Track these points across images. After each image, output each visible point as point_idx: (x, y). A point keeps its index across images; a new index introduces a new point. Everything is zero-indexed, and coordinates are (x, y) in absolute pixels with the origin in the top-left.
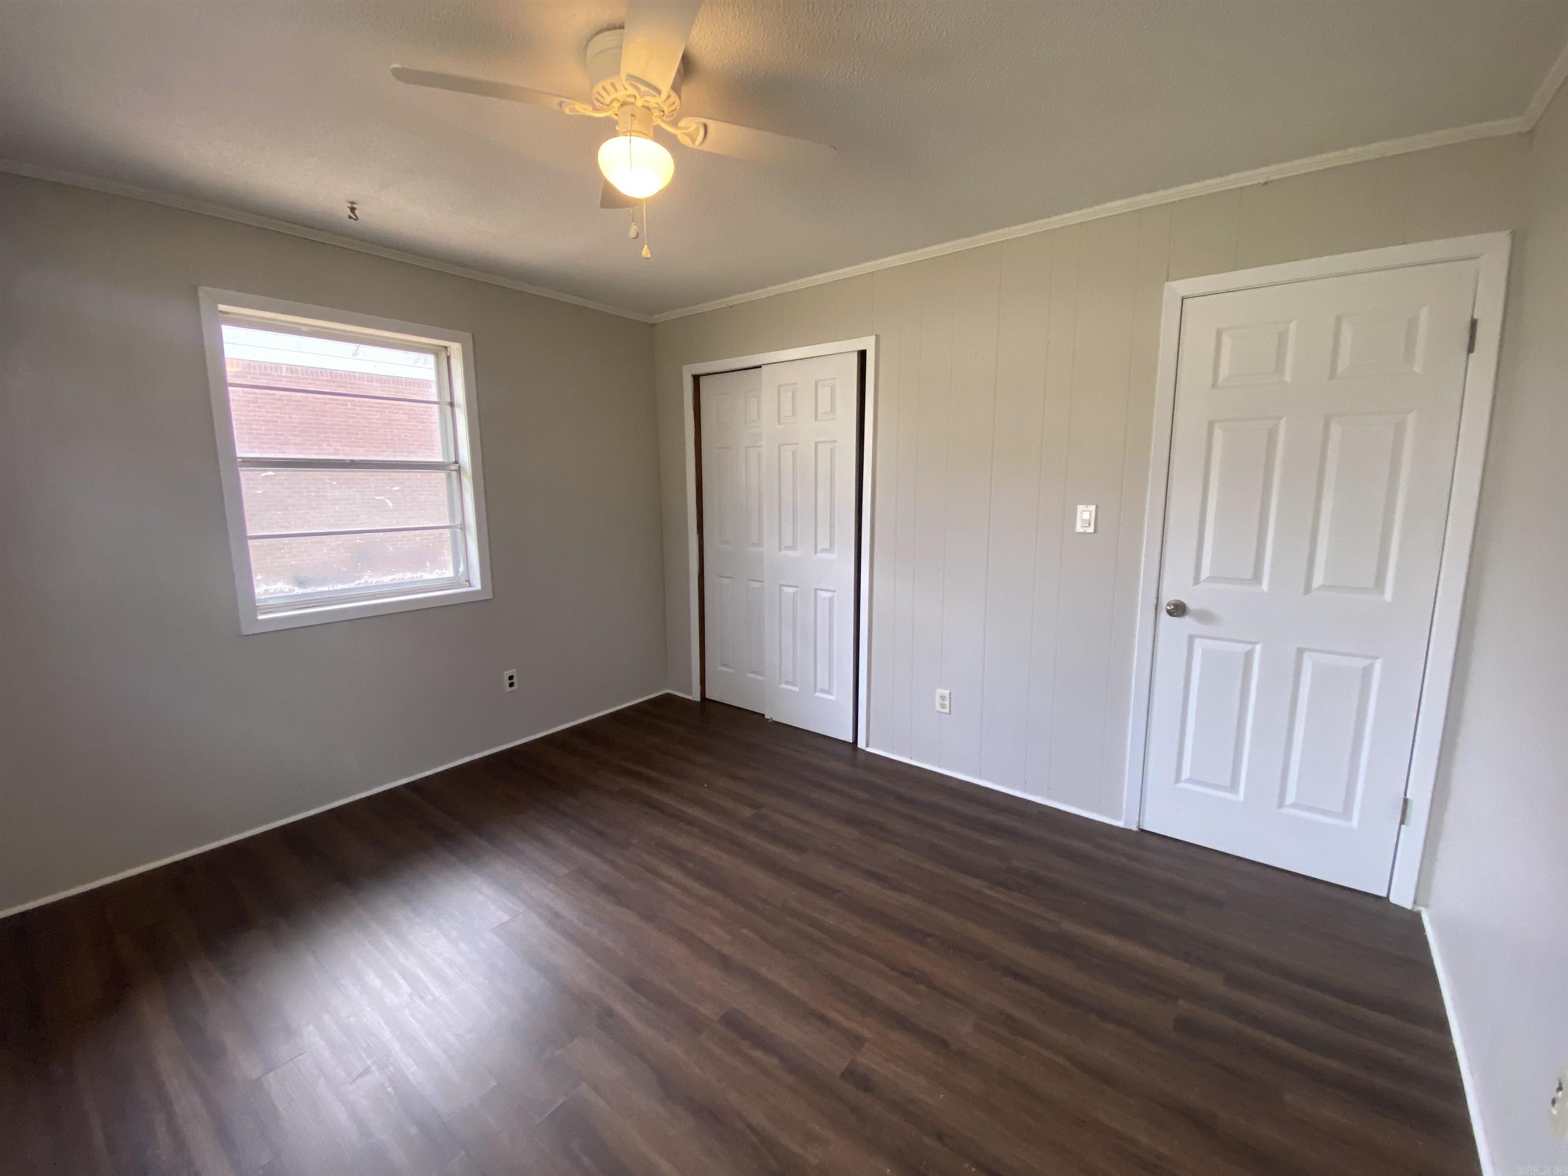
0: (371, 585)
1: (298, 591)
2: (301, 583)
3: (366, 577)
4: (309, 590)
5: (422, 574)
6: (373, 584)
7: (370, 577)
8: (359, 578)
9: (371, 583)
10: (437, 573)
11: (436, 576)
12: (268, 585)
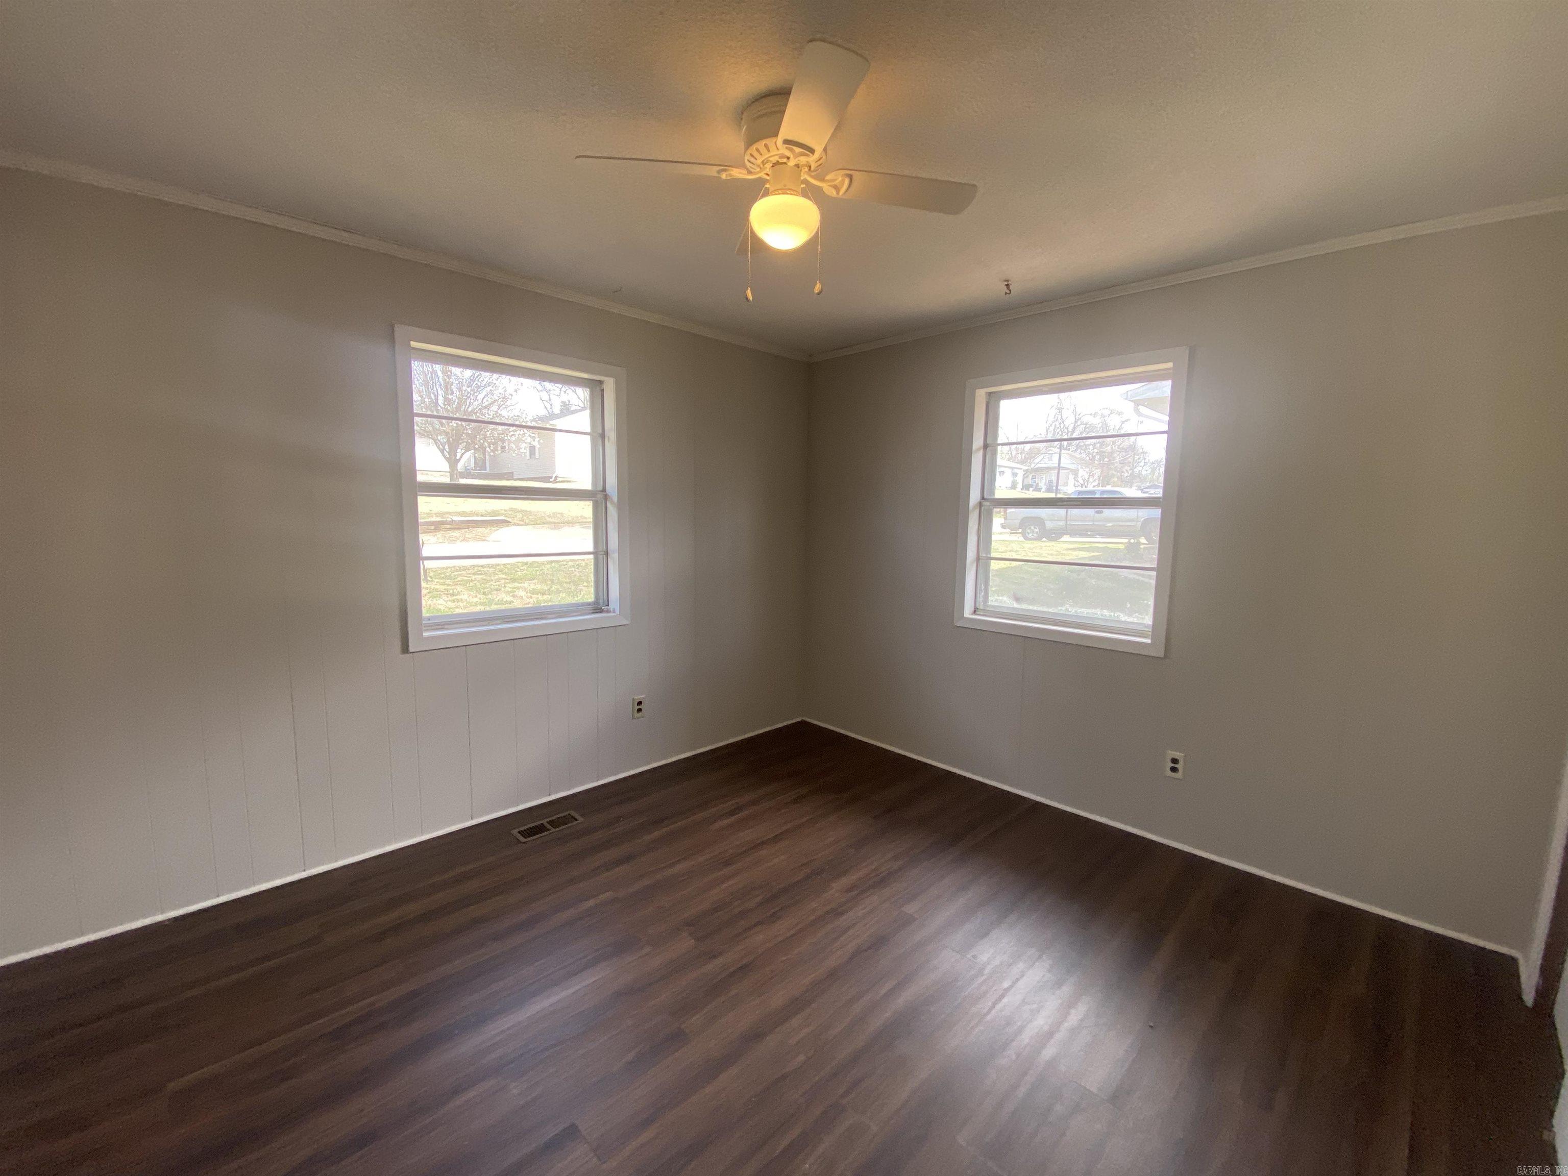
0: (1070, 614)
1: (1016, 605)
2: (1017, 599)
3: (1067, 605)
4: (1024, 606)
5: (1119, 614)
6: (1071, 613)
7: (1071, 606)
8: (1062, 605)
9: (1071, 612)
10: (1137, 617)
11: (1135, 620)
12: (998, 596)
